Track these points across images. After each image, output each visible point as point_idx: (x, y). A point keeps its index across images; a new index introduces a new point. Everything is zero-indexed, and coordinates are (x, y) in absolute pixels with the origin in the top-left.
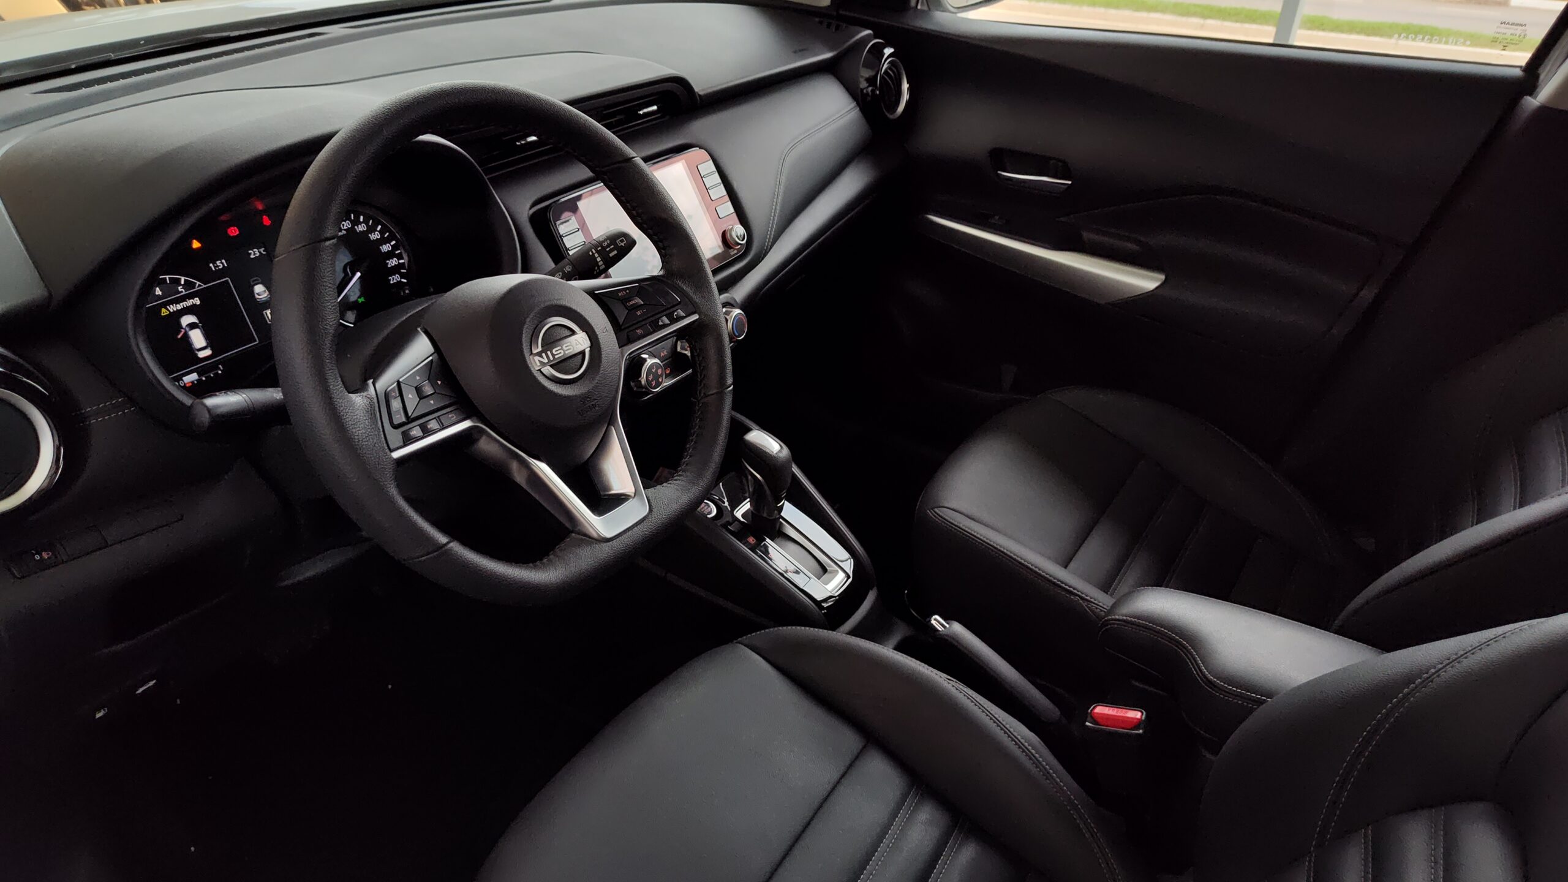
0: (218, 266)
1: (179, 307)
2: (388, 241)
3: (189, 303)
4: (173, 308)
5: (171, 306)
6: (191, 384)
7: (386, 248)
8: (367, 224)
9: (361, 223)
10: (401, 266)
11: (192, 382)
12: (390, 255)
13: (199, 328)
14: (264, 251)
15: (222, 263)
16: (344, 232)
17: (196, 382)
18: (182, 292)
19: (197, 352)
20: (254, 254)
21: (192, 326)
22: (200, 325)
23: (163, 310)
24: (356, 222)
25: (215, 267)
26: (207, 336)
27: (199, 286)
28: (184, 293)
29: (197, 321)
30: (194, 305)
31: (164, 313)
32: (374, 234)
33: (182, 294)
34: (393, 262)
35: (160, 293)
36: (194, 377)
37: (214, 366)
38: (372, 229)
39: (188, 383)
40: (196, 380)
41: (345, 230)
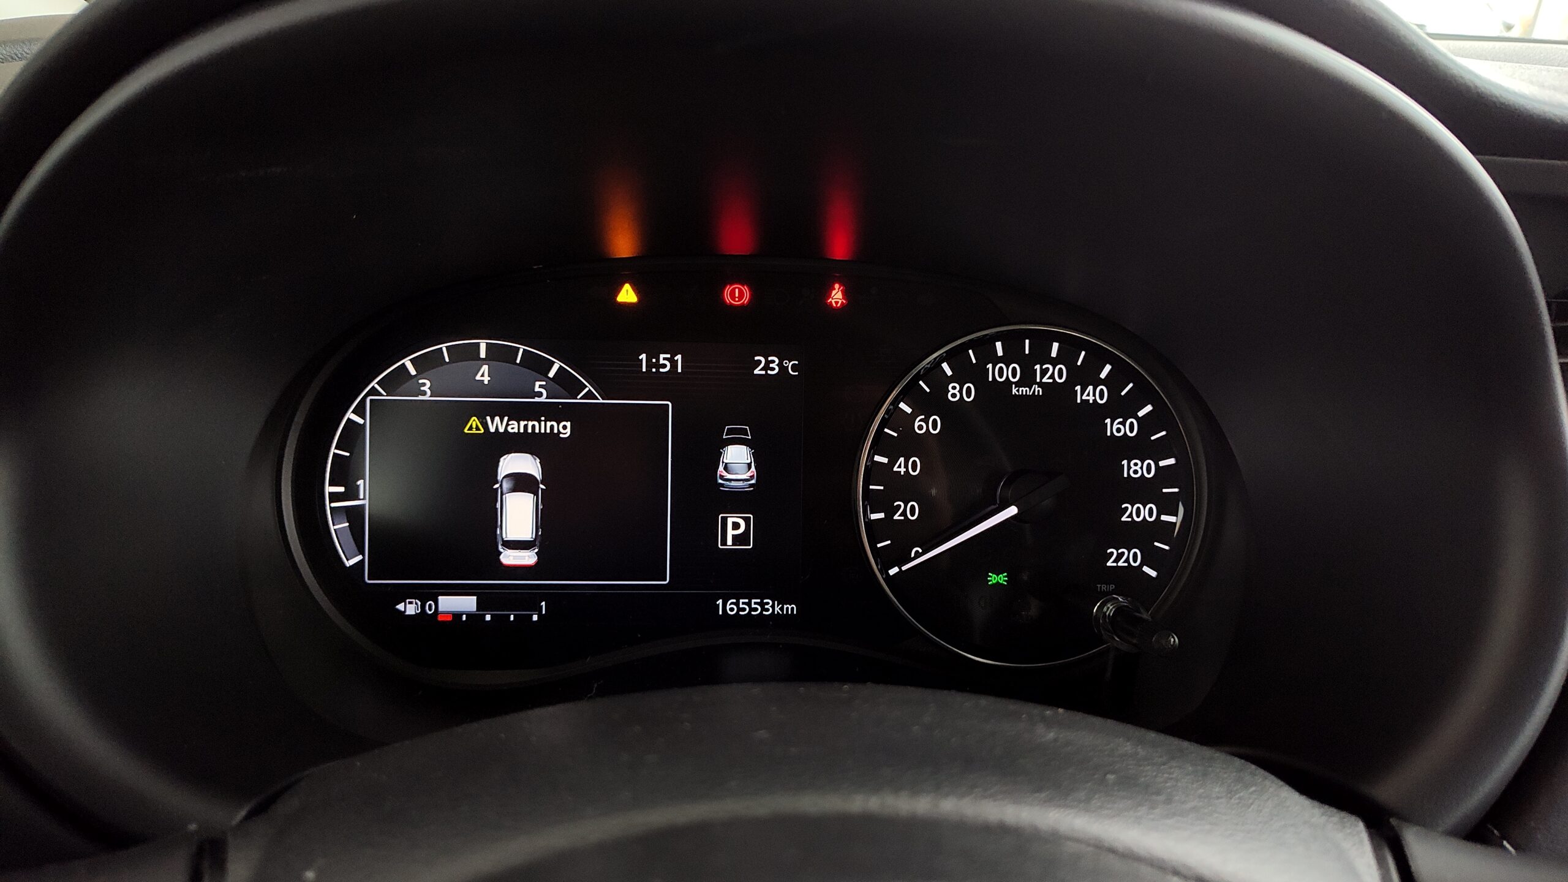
0: (659, 366)
1: (514, 427)
2: (1156, 452)
3: (544, 427)
4: (496, 425)
5: (497, 419)
6: (450, 619)
7: (1136, 468)
8: (1114, 391)
9: (1097, 382)
10: (1161, 530)
11: (457, 616)
12: (1142, 491)
13: (536, 494)
14: (794, 368)
15: (674, 364)
16: (1037, 389)
17: (464, 618)
18: (540, 395)
19: (500, 548)
20: (766, 368)
21: (522, 482)
22: (542, 486)
23: (474, 421)
24: (1086, 376)
25: (650, 365)
26: (545, 519)
27: (589, 395)
28: (543, 399)
29: (539, 477)
30: (554, 436)
31: (471, 428)
32: (1123, 423)
33: (537, 400)
34: (1140, 512)
35: (486, 379)
36: (467, 604)
37: (527, 599)
38: (1121, 408)
39: (443, 613)
40: (469, 615)
41: (1041, 384)
